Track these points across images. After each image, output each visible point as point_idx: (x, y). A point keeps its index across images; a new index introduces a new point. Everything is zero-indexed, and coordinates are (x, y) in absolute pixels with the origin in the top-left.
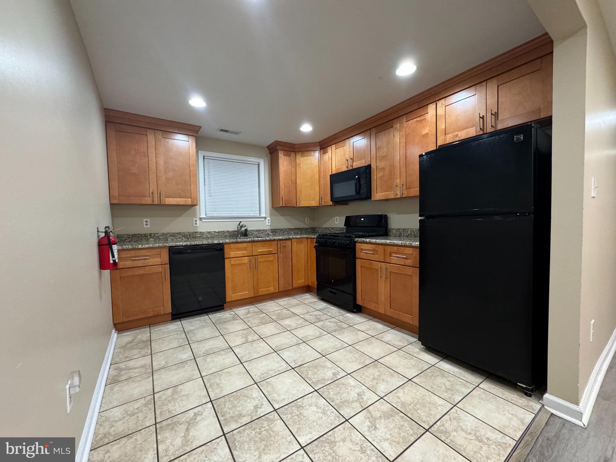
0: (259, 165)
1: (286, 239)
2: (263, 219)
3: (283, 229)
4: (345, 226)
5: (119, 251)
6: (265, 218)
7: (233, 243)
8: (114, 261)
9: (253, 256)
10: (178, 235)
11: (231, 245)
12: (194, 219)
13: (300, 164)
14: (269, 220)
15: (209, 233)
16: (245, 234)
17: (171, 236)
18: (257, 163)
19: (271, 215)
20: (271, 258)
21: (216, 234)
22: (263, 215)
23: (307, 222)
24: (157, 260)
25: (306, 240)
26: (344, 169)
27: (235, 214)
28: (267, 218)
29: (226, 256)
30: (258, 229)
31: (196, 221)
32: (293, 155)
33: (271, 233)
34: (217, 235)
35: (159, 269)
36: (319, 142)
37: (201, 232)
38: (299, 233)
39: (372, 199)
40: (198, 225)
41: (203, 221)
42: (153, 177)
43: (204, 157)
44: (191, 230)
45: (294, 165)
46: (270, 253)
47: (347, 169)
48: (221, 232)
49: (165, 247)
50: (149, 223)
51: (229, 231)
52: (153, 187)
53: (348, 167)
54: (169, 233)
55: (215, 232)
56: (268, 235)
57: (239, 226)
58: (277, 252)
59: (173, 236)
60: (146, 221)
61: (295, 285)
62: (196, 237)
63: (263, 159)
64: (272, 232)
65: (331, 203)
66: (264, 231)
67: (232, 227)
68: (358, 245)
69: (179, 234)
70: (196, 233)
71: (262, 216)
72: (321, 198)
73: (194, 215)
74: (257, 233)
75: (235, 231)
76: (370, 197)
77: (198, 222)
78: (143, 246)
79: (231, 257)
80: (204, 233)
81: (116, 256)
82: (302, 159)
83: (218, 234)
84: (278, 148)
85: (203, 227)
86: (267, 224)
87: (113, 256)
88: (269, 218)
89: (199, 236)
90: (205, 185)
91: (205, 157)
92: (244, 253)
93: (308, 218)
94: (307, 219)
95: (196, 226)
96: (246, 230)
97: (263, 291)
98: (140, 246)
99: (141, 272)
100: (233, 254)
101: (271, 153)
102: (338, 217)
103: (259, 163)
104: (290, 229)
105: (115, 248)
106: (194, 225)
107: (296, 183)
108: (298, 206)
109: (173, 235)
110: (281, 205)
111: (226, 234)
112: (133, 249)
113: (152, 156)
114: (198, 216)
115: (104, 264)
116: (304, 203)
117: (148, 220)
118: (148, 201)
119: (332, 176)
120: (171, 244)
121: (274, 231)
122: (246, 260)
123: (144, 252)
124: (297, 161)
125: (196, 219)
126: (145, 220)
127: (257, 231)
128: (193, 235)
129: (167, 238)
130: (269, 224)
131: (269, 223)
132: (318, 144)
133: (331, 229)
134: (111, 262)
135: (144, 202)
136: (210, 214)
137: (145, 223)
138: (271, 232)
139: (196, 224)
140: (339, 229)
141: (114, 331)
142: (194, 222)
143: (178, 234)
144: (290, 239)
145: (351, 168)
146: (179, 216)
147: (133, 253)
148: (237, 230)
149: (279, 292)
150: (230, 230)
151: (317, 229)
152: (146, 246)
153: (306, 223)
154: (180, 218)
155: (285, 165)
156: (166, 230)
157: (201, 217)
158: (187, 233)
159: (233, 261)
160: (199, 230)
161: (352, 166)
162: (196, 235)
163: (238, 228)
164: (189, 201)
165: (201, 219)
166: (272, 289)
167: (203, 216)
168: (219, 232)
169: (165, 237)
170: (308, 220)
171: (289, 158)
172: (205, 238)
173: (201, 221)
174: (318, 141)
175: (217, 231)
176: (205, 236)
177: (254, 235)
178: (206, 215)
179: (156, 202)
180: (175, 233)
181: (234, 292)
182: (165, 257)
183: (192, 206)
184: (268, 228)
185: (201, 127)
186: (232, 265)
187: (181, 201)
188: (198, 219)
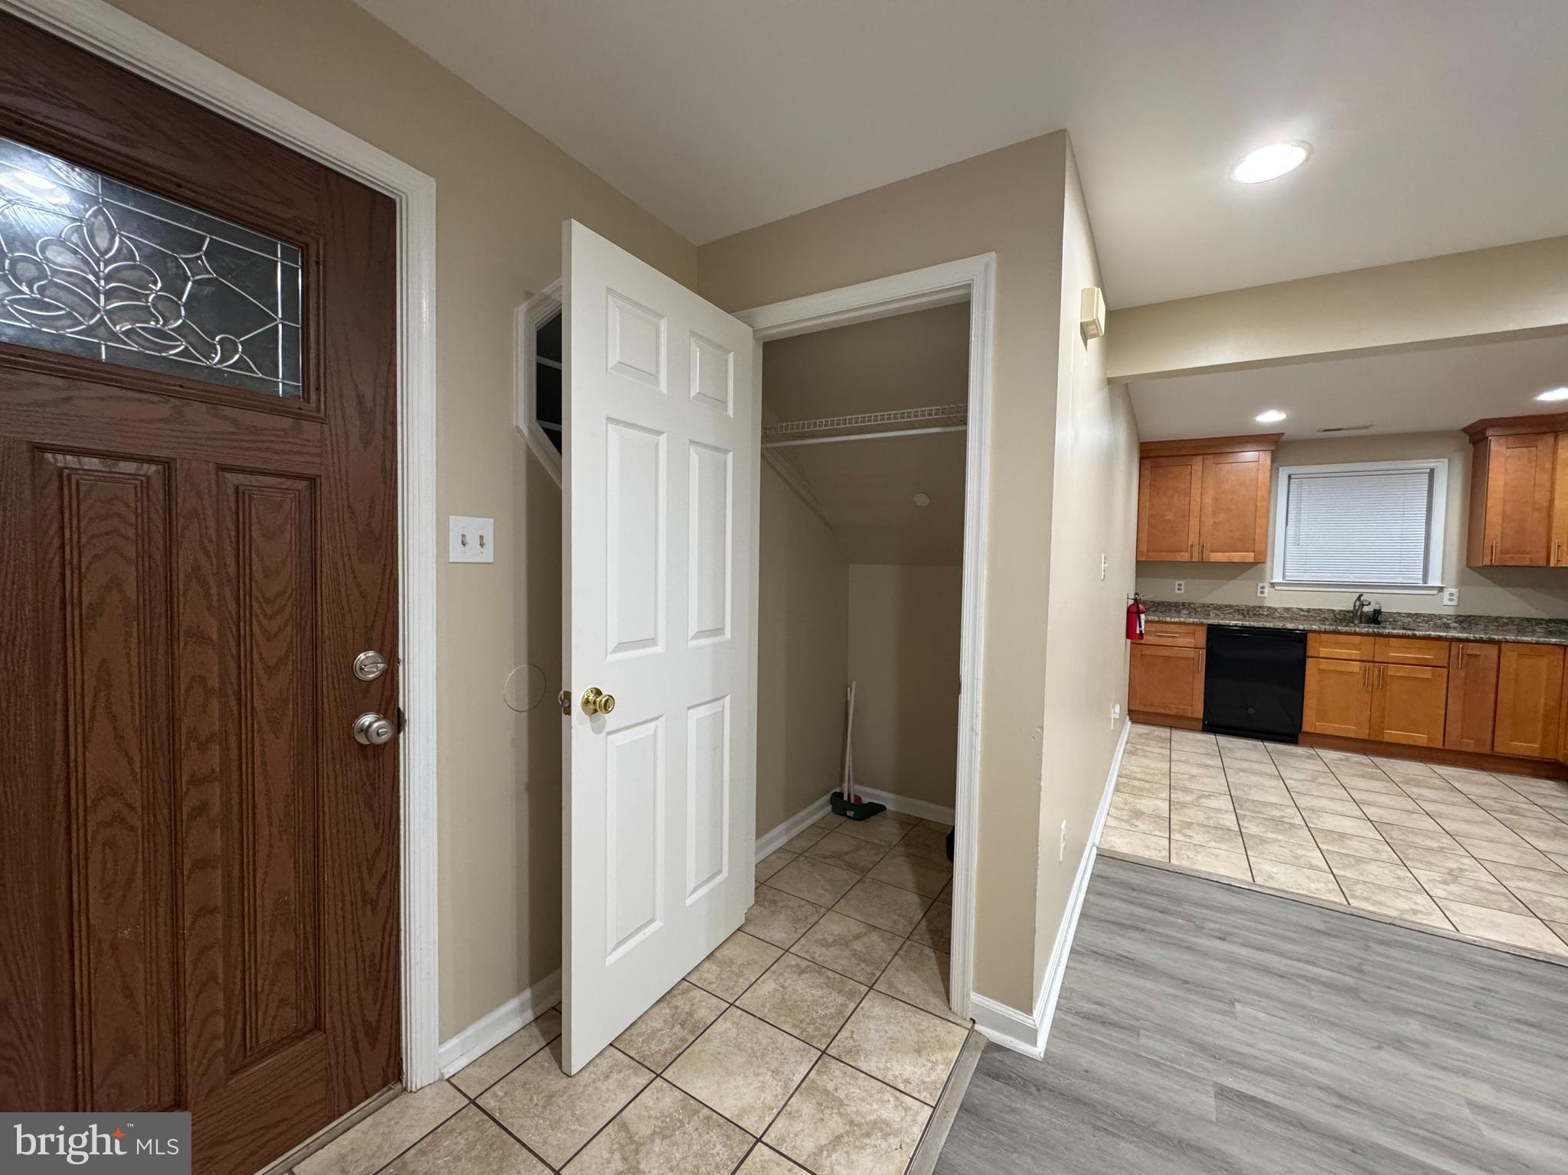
0: (1430, 473)
1: (1483, 641)
2: (1435, 592)
5: (1146, 622)
6: (1441, 589)
7: (1326, 632)
8: (1141, 631)
9: (1373, 662)
10: (1229, 609)
11: (1322, 635)
12: (1260, 585)
14: (1451, 595)
15: (1287, 610)
16: (1375, 618)
17: (1215, 609)
18: (1428, 470)
19: (1462, 582)
20: (1426, 673)
21: (1302, 613)
22: (1435, 581)
24: (1187, 641)
25: (1558, 650)
27: (1351, 578)
28: (1446, 589)
29: (1309, 653)
30: (1413, 612)
31: (1263, 588)
32: (1547, 440)
34: (1304, 616)
35: (1191, 654)
37: (1270, 608)
40: (1266, 595)
41: (1277, 588)
42: (1194, 522)
43: (1290, 477)
44: (1253, 602)
45: (1549, 465)
46: (1424, 664)
48: (1315, 610)
49: (1202, 624)
50: (1183, 587)
51: (1333, 611)
52: (1193, 538)
54: (1212, 605)
55: (1302, 610)
56: (1447, 627)
57: (1358, 603)
58: (1446, 665)
59: (1219, 610)
60: (1180, 585)
61: (1502, 749)
62: (1260, 615)
63: (1447, 460)
64: (1460, 622)
66: (1440, 617)
67: (1344, 602)
69: (1230, 606)
70: (1260, 607)
71: (1430, 584)
73: (1262, 579)
74: (1410, 620)
75: (1348, 612)
77: (1266, 590)
78: (1173, 620)
79: (1323, 656)
80: (1276, 609)
81: (1143, 626)
84: (1490, 433)
85: (1273, 599)
86: (1446, 602)
87: (1140, 626)
88: (1453, 590)
89: (1265, 613)
90: (1287, 524)
91: (1293, 476)
92: (1353, 654)
95: (1262, 595)
96: (1377, 612)
97: (1393, 735)
98: (1168, 619)
99: (1166, 652)
100: (1324, 651)
101: (1474, 442)
103: (1431, 470)
105: (1143, 616)
106: (1259, 595)
107: (1550, 508)
108: (1555, 565)
109: (1219, 608)
110: (1487, 562)
111: (1326, 615)
112: (1159, 622)
113: (1196, 492)
114: (1268, 579)
115: (1130, 633)
117: (1182, 583)
118: (1184, 556)
120: (1211, 622)
121: (1465, 621)
122: (1355, 667)
123: (1172, 628)
124: (1561, 454)
125: (1263, 585)
126: (1177, 582)
127: (1409, 615)
128: (1255, 611)
129: (1209, 611)
130: (1454, 603)
131: (1451, 600)
134: (1138, 632)
135: (1179, 559)
136: (1292, 576)
137: (1177, 587)
138: (1456, 622)
139: (1262, 593)
141: (1128, 718)
142: (1259, 590)
143: (1227, 607)
144: (1493, 641)
146: (1234, 578)
147: (1159, 627)
148: (1352, 609)
149: (1444, 750)
150: (1337, 608)
152: (1176, 620)
154: (1232, 583)
155: (1511, 470)
156: (1207, 600)
157: (1274, 581)
158: (1244, 607)
159: (1324, 665)
160: (1268, 603)
162: (1261, 612)
163: (1355, 606)
164: (1250, 557)
165: (1273, 585)
166: (1421, 739)
167: (1278, 579)
168: (1308, 611)
169: (1206, 609)
171: (1531, 452)
172: (1279, 618)
173: (1273, 589)
175: (1305, 607)
176: (1277, 615)
177: (1399, 623)
178: (1284, 579)
179: (1195, 559)
180: (1223, 605)
181: (1322, 716)
182: (1201, 638)
183: (1255, 563)
184: (1451, 611)
185: (1283, 434)
186: (1321, 671)
187: (1237, 557)
188: (1267, 585)
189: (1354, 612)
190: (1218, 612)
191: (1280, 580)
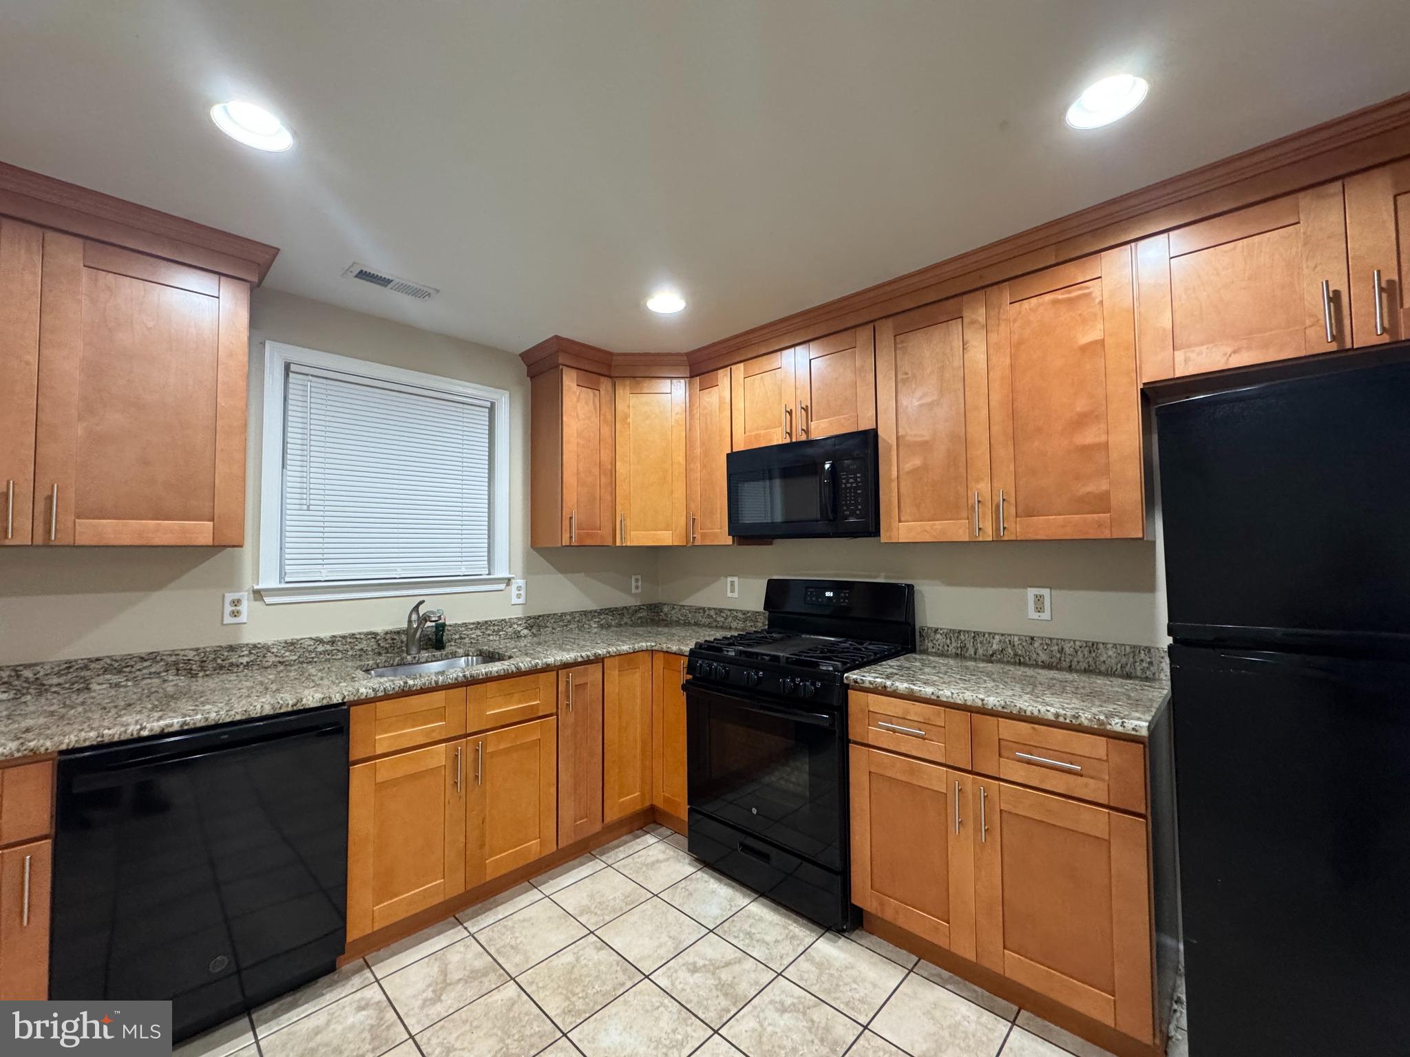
0: (492, 409)
1: (587, 662)
2: (502, 586)
3: (565, 614)
4: (765, 608)
6: (508, 581)
7: (387, 697)
9: (466, 735)
10: (146, 664)
12: (230, 597)
13: (626, 416)
14: (519, 588)
15: (291, 645)
16: (437, 638)
18: (488, 404)
19: (529, 570)
21: (320, 648)
22: (501, 572)
23: (637, 587)
25: (647, 657)
26: (778, 438)
27: (399, 571)
28: (513, 581)
29: (356, 752)
30: (480, 620)
31: (236, 603)
32: (605, 384)
33: (526, 632)
34: (324, 652)
36: (688, 354)
37: (255, 646)
38: (613, 623)
39: (884, 537)
40: (243, 618)
41: (268, 600)
43: (287, 366)
44: (214, 639)
45: (609, 417)
46: (529, 717)
47: (788, 441)
48: (344, 637)
51: (375, 635)
53: (790, 434)
54: (98, 660)
55: (320, 641)
56: (517, 636)
57: (414, 617)
58: (554, 710)
59: (120, 672)
61: (612, 815)
62: (232, 664)
63: (507, 394)
64: (529, 627)
65: (729, 540)
66: (510, 622)
67: (392, 617)
68: (856, 698)
69: (153, 657)
70: (231, 648)
71: (498, 574)
72: (692, 522)
73: (231, 579)
74: (478, 632)
75: (398, 633)
76: (876, 533)
77: (244, 607)
79: (379, 752)
80: (267, 648)
82: (634, 400)
83: (328, 647)
84: (560, 361)
86: (515, 600)
88: (521, 582)
89: (245, 660)
90: (283, 467)
91: (293, 367)
92: (433, 730)
93: (639, 577)
94: (637, 580)
95: (234, 621)
96: (441, 627)
97: (498, 863)
101: (532, 376)
102: (736, 579)
103: (493, 404)
104: (585, 613)
106: (228, 619)
107: (613, 472)
108: (618, 544)
110: (566, 542)
111: (363, 645)
114: (248, 583)
116: (638, 537)
119: (733, 458)
121: (536, 623)
122: (438, 757)
124: (620, 407)
125: (235, 596)
127: (478, 625)
130: (521, 601)
131: (519, 596)
132: (685, 358)
133: (712, 613)
136: (296, 573)
138: (526, 628)
139: (235, 614)
140: (740, 615)
142: (228, 608)
143: (143, 659)
144: (599, 660)
145: (804, 438)
146: (158, 585)
148: (405, 625)
149: (557, 852)
150: (380, 628)
151: (666, 609)
153: (634, 591)
154: (156, 597)
155: (581, 416)
157: (261, 586)
158: (191, 654)
159: (386, 770)
160: (250, 636)
161: (807, 432)
162: (234, 660)
163: (410, 622)
164: (202, 532)
165: (258, 594)
166: (533, 848)
167: (269, 581)
168: (333, 641)
170: (640, 583)
171: (595, 395)
173: (258, 603)
174: (686, 351)
175: (325, 634)
176: (271, 659)
177: (467, 641)
178: (281, 578)
179: (25, 538)
180: (131, 657)
181: (384, 890)
183: (216, 548)
184: (518, 613)
185: (277, 249)
186: (380, 787)
187: (165, 532)
188: (245, 596)
189: (407, 632)
190: (115, 679)
191: (274, 584)
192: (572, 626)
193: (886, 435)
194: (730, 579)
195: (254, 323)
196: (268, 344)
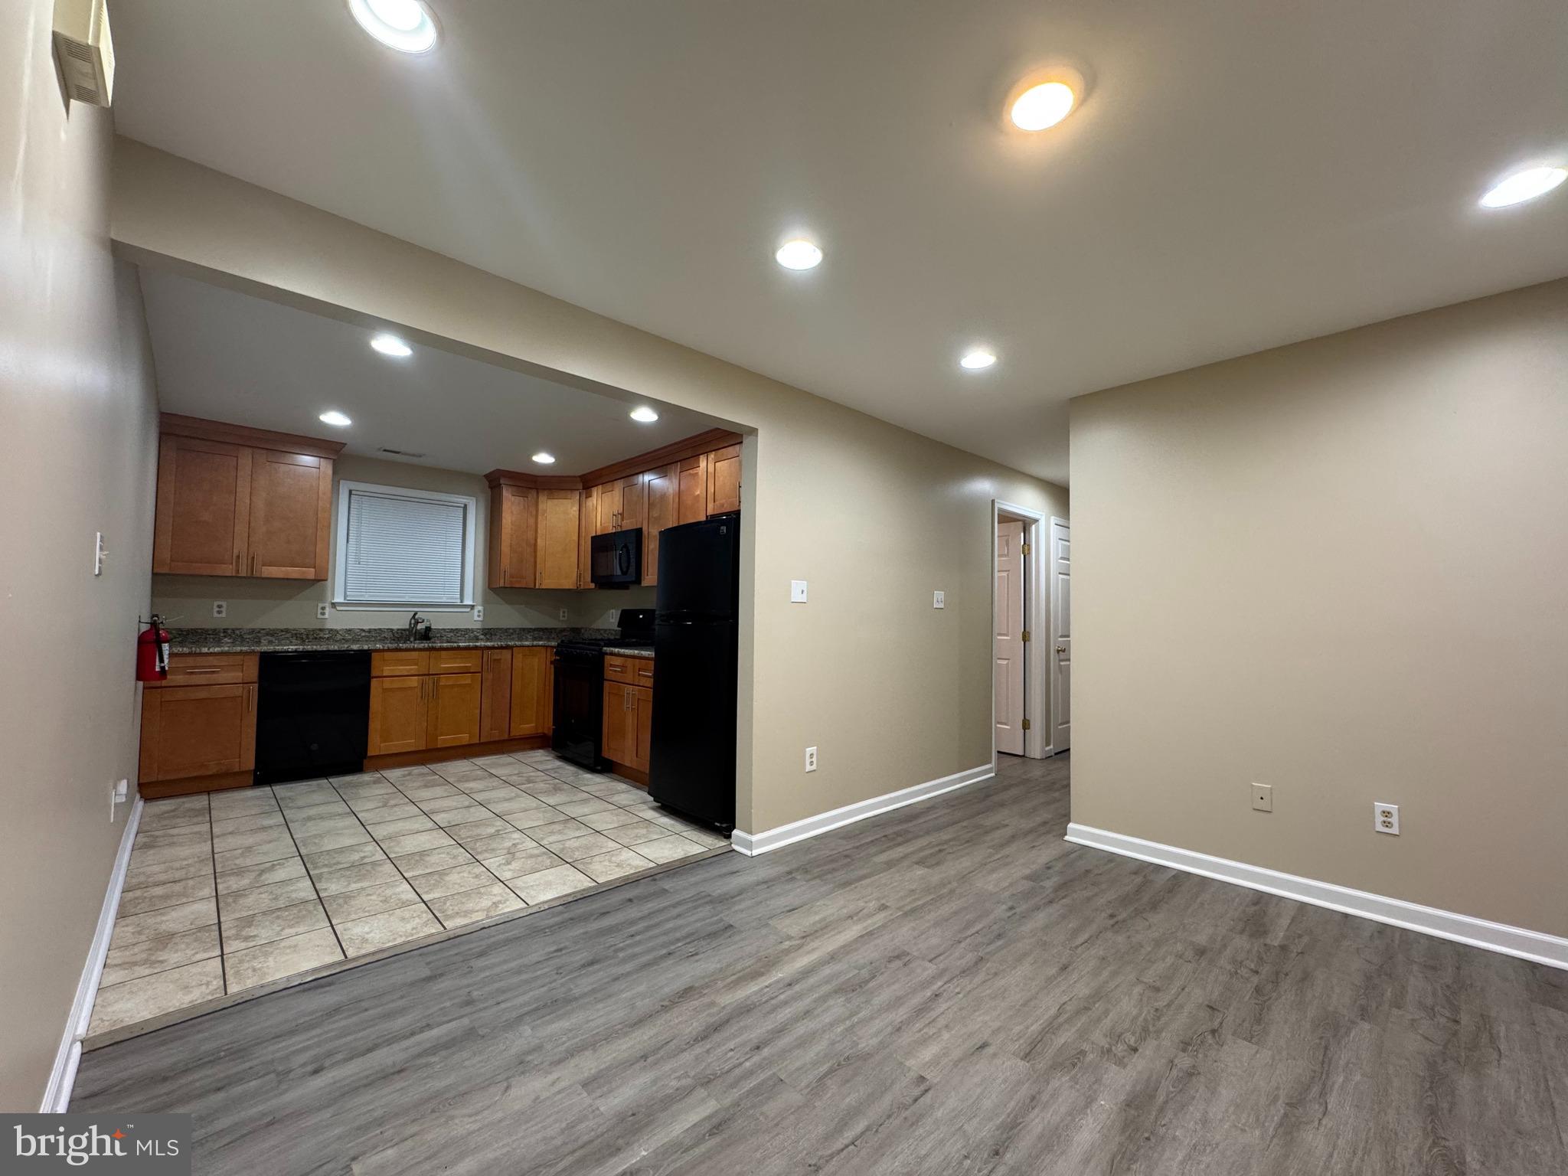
0: (465, 508)
1: (501, 648)
2: (469, 610)
3: (509, 629)
4: (618, 626)
5: (171, 655)
6: (472, 607)
7: (389, 650)
8: (163, 668)
9: (429, 675)
10: (284, 633)
11: (385, 653)
12: (320, 605)
13: (545, 511)
14: (479, 611)
15: (349, 631)
16: (427, 634)
17: (267, 634)
18: (463, 505)
19: (486, 602)
20: (467, 679)
21: (363, 634)
22: (468, 601)
23: (564, 616)
24: (235, 675)
25: (543, 650)
26: (611, 530)
27: (407, 599)
28: (476, 607)
29: (374, 673)
30: (454, 628)
31: (323, 608)
32: (534, 492)
33: (482, 637)
35: (238, 691)
36: (580, 477)
37: (332, 630)
38: (544, 637)
39: (642, 585)
40: (327, 616)
41: (338, 608)
42: (241, 528)
43: (350, 492)
44: (313, 625)
45: (534, 513)
46: (465, 671)
47: (614, 531)
48: (375, 630)
49: (253, 652)
50: (224, 610)
51: (392, 630)
52: (240, 546)
53: (615, 527)
54: (264, 629)
55: (363, 630)
56: (477, 639)
57: (413, 621)
58: (480, 670)
59: (272, 635)
60: (219, 606)
61: (515, 733)
62: (320, 637)
63: (474, 499)
64: (485, 634)
65: (592, 586)
66: (472, 631)
67: (401, 621)
68: (607, 658)
69: (287, 631)
70: (321, 630)
71: (465, 603)
72: (579, 576)
73: (321, 597)
74: (452, 634)
75: (404, 630)
76: (640, 583)
77: (327, 611)
78: (211, 650)
79: (384, 674)
80: (337, 631)
81: (166, 661)
82: (550, 503)
83: (367, 634)
84: (502, 481)
85: (334, 621)
86: (476, 618)
87: (162, 661)
88: (480, 608)
89: (327, 636)
90: (348, 542)
91: (353, 492)
92: (412, 669)
93: (566, 610)
94: (564, 612)
95: (322, 617)
96: (428, 629)
97: (445, 740)
98: (205, 650)
99: (202, 694)
100: (387, 670)
101: (491, 488)
102: (614, 611)
103: (465, 506)
104: (524, 629)
105: (166, 647)
106: (319, 616)
107: (535, 545)
108: (537, 587)
109: (272, 633)
110: (502, 585)
111: (386, 634)
112: (190, 654)
113: (243, 490)
114: (329, 600)
115: (145, 670)
116: (548, 582)
117: (224, 604)
118: (228, 570)
119: (595, 540)
120: (264, 649)
121: (488, 633)
122: (414, 682)
123: (212, 660)
124: (541, 506)
125: (323, 605)
126: (216, 604)
127: (452, 630)
128: (315, 635)
129: (260, 638)
130: (481, 619)
131: (479, 616)
132: (578, 479)
133: (602, 632)
134: (157, 669)
135: (220, 573)
136: (353, 596)
137: (216, 609)
138: (482, 634)
139: (323, 614)
140: (613, 632)
141: (138, 796)
142: (319, 611)
143: (282, 631)
144: (507, 647)
145: (620, 530)
146: (290, 598)
147: (190, 661)
148: (408, 627)
149: (480, 744)
150: (395, 627)
151: (583, 631)
152: (217, 650)
153: (561, 618)
154: (289, 602)
155: (515, 512)
156: (260, 623)
157: (335, 601)
158: (302, 631)
159: (387, 683)
160: (329, 626)
161: (621, 527)
162: (321, 636)
163: (410, 624)
164: (310, 573)
165: (334, 605)
166: (464, 738)
167: (339, 599)
168: (370, 631)
169: (256, 635)
170: (566, 615)
171: (524, 500)
172: (340, 640)
173: (334, 610)
174: (580, 474)
175: (366, 627)
176: (339, 637)
177: (445, 638)
178: (345, 599)
179: (243, 574)
180: (278, 630)
181: (385, 739)
182: (252, 670)
183: (317, 581)
184: (478, 626)
185: (346, 444)
186: (385, 690)
187: (294, 572)
188: (327, 605)
189: (410, 630)
190: (270, 638)
191: (342, 600)
192: (514, 636)
193: (645, 529)
194: (612, 611)
195: (334, 473)
196: (341, 482)
